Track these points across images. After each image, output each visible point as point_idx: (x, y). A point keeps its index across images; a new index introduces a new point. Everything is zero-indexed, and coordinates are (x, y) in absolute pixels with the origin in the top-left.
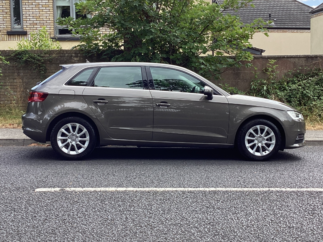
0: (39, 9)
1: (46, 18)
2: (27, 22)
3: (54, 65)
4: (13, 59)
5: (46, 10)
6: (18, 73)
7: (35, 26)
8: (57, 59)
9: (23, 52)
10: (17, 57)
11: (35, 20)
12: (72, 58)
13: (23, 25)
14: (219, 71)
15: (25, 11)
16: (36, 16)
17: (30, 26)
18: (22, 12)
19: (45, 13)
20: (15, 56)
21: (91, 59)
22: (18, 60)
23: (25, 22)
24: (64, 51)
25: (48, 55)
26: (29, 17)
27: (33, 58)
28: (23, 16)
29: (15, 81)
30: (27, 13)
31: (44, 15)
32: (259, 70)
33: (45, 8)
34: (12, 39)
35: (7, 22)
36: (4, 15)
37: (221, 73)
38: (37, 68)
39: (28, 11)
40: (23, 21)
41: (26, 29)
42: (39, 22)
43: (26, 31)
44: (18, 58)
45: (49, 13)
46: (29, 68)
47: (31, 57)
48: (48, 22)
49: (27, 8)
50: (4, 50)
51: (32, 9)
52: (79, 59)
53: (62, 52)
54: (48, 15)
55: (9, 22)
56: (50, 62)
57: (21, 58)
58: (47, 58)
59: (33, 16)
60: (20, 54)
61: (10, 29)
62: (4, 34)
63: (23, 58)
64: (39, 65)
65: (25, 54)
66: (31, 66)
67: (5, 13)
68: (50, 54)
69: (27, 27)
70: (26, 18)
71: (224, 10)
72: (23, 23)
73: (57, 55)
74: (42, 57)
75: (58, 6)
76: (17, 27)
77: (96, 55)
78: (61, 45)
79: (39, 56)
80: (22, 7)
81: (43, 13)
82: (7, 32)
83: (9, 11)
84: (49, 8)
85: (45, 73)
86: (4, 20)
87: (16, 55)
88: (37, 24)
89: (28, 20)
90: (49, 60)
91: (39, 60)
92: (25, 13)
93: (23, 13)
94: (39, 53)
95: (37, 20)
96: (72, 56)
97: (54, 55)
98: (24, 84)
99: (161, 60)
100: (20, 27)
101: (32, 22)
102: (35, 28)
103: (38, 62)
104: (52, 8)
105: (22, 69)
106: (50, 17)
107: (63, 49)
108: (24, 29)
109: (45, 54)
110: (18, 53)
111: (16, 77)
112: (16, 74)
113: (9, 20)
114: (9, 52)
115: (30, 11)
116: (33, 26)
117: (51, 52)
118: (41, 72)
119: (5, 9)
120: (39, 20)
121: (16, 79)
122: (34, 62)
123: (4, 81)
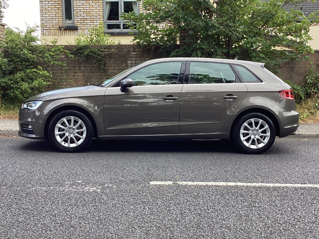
0: (89, 5)
1: (96, 13)
2: (78, 17)
3: (113, 59)
4: (75, 54)
5: (96, 6)
6: (80, 67)
7: (85, 21)
8: (116, 54)
9: (84, 46)
10: (79, 51)
11: (86, 15)
12: (130, 53)
13: (74, 21)
14: (279, 65)
15: (76, 6)
16: (87, 12)
17: (81, 22)
18: (73, 8)
19: (95, 8)
20: (76, 51)
21: (148, 53)
22: (80, 54)
23: (76, 17)
24: (122, 45)
25: (107, 50)
26: (80, 13)
27: (94, 53)
28: (74, 12)
29: (76, 74)
30: (78, 9)
31: (94, 11)
32: (314, 64)
33: (95, 4)
34: (64, 34)
35: (59, 17)
36: (57, 11)
37: (281, 68)
38: (98, 62)
39: (79, 6)
40: (74, 16)
41: (77, 24)
42: (89, 17)
43: (77, 26)
44: (80, 53)
45: (99, 8)
46: (90, 62)
47: (92, 52)
48: (97, 17)
49: (78, 4)
50: (67, 45)
51: (83, 5)
52: (137, 53)
53: (121, 47)
54: (98, 10)
55: (61, 17)
56: (109, 56)
57: (82, 53)
58: (106, 53)
59: (84, 12)
60: (81, 49)
61: (62, 24)
62: (50, 29)
63: (84, 53)
64: (99, 59)
65: (86, 49)
66: (91, 60)
67: (57, 9)
68: (109, 49)
69: (78, 22)
70: (77, 14)
71: (285, 5)
72: (74, 18)
73: (116, 50)
74: (101, 52)
75: (107, 2)
76: (69, 23)
77: (153, 50)
78: (120, 40)
79: (99, 50)
80: (73, 3)
81: (93, 8)
82: (59, 27)
83: (61, 7)
84: (99, 4)
85: (105, 67)
86: (56, 15)
87: (78, 50)
88: (88, 19)
89: (79, 15)
90: (108, 55)
91: (99, 55)
92: (76, 9)
93: (75, 9)
94: (99, 48)
95: (88, 15)
96: (130, 50)
97: (113, 50)
98: (85, 78)
99: (222, 55)
100: (71, 22)
101: (82, 17)
102: (85, 23)
103: (98, 57)
104: (102, 4)
105: (83, 63)
106: (100, 13)
107: (122, 43)
108: (75, 24)
109: (105, 49)
110: (80, 48)
111: (77, 71)
112: (77, 68)
113: (61, 15)
114: (71, 47)
115: (81, 6)
116: (83, 22)
117: (110, 47)
118: (101, 66)
119: (57, 4)
120: (90, 15)
121: (77, 73)
122: (95, 56)
123: (66, 75)
